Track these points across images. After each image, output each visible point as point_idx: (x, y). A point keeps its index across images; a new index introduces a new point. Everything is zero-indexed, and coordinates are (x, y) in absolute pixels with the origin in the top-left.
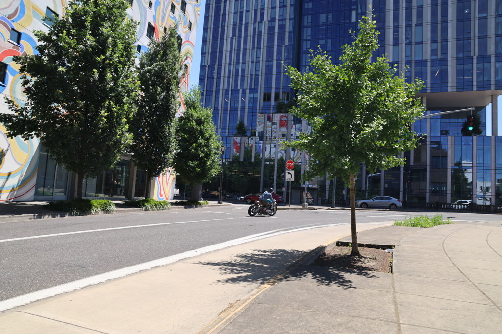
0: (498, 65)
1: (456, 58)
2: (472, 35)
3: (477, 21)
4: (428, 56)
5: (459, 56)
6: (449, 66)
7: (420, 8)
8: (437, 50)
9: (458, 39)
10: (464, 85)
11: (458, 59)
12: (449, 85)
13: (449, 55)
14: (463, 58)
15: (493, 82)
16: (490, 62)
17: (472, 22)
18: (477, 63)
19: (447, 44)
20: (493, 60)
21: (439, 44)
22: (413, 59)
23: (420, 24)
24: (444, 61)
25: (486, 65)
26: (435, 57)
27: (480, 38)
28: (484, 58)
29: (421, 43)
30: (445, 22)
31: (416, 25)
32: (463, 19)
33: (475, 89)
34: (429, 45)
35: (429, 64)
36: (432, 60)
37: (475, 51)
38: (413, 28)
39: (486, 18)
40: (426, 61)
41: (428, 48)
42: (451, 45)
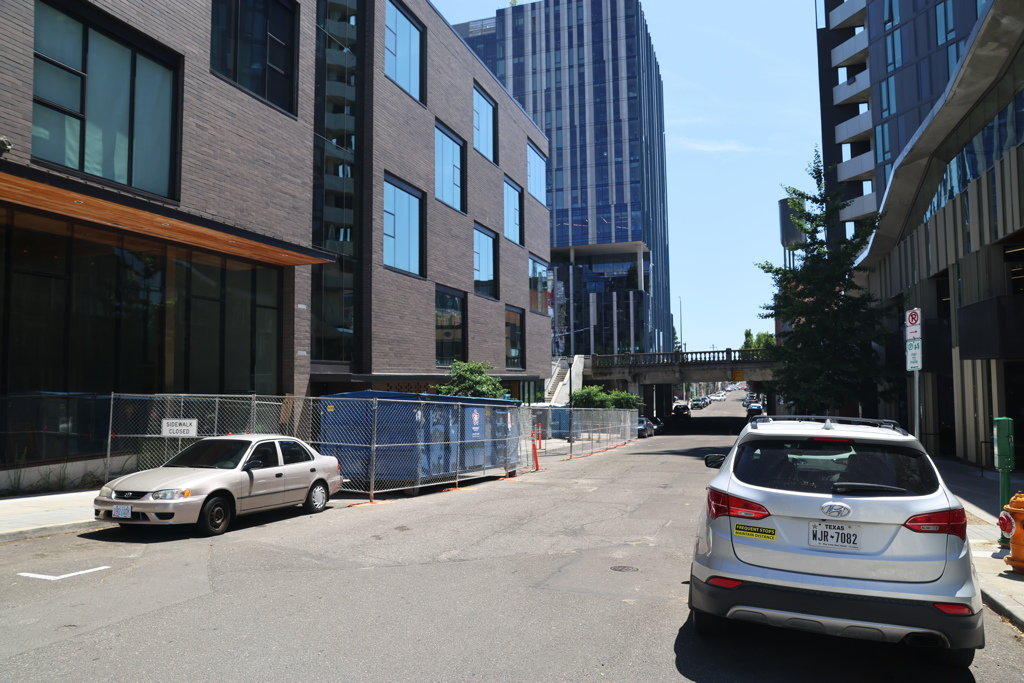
0: (634, 214)
1: (595, 207)
2: (610, 181)
3: (614, 166)
4: (568, 205)
5: (598, 204)
6: (589, 216)
7: (560, 150)
8: (577, 197)
9: (597, 186)
10: (604, 236)
11: (598, 208)
12: (590, 236)
13: (589, 204)
14: (602, 207)
15: (630, 233)
16: (626, 211)
17: (609, 167)
18: (615, 212)
19: (587, 191)
20: (629, 208)
21: (579, 192)
22: (555, 208)
23: (560, 169)
24: (584, 210)
25: (623, 214)
26: (576, 206)
27: (617, 184)
28: (621, 207)
29: (562, 190)
30: (584, 166)
31: (557, 170)
32: (601, 163)
33: (613, 241)
34: (570, 192)
35: (570, 213)
36: (573, 209)
37: (613, 199)
38: (554, 172)
39: (621, 163)
40: (567, 210)
41: (568, 196)
42: (591, 193)
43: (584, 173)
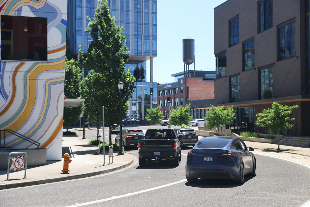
0: (153, 41)
1: (133, 35)
2: (141, 22)
3: (144, 14)
5: (135, 34)
6: (130, 39)
9: (135, 23)
10: (138, 52)
11: (135, 35)
12: (131, 51)
13: (130, 33)
14: (137, 35)
15: (151, 52)
16: (150, 40)
17: (141, 14)
18: (144, 39)
19: (129, 25)
20: (151, 38)
21: (125, 24)
24: (128, 36)
25: (148, 41)
27: (145, 24)
28: (147, 37)
30: (128, 11)
32: (137, 11)
33: (143, 55)
34: (120, 24)
37: (143, 32)
39: (148, 13)
42: (131, 26)
43: (128, 15)
